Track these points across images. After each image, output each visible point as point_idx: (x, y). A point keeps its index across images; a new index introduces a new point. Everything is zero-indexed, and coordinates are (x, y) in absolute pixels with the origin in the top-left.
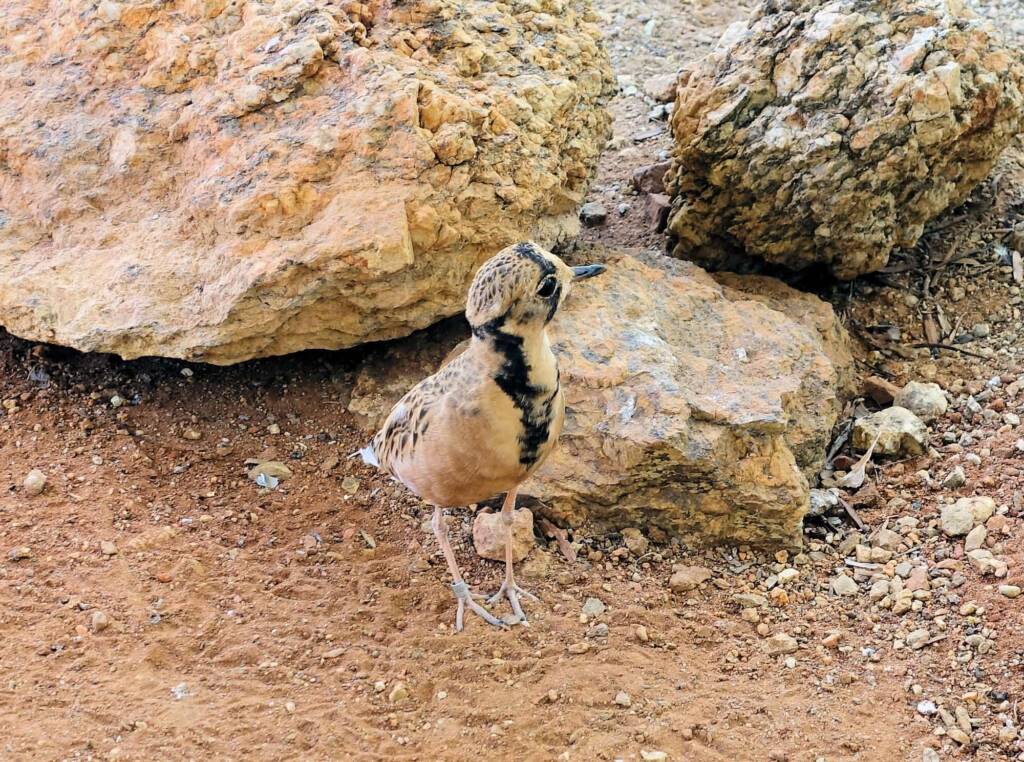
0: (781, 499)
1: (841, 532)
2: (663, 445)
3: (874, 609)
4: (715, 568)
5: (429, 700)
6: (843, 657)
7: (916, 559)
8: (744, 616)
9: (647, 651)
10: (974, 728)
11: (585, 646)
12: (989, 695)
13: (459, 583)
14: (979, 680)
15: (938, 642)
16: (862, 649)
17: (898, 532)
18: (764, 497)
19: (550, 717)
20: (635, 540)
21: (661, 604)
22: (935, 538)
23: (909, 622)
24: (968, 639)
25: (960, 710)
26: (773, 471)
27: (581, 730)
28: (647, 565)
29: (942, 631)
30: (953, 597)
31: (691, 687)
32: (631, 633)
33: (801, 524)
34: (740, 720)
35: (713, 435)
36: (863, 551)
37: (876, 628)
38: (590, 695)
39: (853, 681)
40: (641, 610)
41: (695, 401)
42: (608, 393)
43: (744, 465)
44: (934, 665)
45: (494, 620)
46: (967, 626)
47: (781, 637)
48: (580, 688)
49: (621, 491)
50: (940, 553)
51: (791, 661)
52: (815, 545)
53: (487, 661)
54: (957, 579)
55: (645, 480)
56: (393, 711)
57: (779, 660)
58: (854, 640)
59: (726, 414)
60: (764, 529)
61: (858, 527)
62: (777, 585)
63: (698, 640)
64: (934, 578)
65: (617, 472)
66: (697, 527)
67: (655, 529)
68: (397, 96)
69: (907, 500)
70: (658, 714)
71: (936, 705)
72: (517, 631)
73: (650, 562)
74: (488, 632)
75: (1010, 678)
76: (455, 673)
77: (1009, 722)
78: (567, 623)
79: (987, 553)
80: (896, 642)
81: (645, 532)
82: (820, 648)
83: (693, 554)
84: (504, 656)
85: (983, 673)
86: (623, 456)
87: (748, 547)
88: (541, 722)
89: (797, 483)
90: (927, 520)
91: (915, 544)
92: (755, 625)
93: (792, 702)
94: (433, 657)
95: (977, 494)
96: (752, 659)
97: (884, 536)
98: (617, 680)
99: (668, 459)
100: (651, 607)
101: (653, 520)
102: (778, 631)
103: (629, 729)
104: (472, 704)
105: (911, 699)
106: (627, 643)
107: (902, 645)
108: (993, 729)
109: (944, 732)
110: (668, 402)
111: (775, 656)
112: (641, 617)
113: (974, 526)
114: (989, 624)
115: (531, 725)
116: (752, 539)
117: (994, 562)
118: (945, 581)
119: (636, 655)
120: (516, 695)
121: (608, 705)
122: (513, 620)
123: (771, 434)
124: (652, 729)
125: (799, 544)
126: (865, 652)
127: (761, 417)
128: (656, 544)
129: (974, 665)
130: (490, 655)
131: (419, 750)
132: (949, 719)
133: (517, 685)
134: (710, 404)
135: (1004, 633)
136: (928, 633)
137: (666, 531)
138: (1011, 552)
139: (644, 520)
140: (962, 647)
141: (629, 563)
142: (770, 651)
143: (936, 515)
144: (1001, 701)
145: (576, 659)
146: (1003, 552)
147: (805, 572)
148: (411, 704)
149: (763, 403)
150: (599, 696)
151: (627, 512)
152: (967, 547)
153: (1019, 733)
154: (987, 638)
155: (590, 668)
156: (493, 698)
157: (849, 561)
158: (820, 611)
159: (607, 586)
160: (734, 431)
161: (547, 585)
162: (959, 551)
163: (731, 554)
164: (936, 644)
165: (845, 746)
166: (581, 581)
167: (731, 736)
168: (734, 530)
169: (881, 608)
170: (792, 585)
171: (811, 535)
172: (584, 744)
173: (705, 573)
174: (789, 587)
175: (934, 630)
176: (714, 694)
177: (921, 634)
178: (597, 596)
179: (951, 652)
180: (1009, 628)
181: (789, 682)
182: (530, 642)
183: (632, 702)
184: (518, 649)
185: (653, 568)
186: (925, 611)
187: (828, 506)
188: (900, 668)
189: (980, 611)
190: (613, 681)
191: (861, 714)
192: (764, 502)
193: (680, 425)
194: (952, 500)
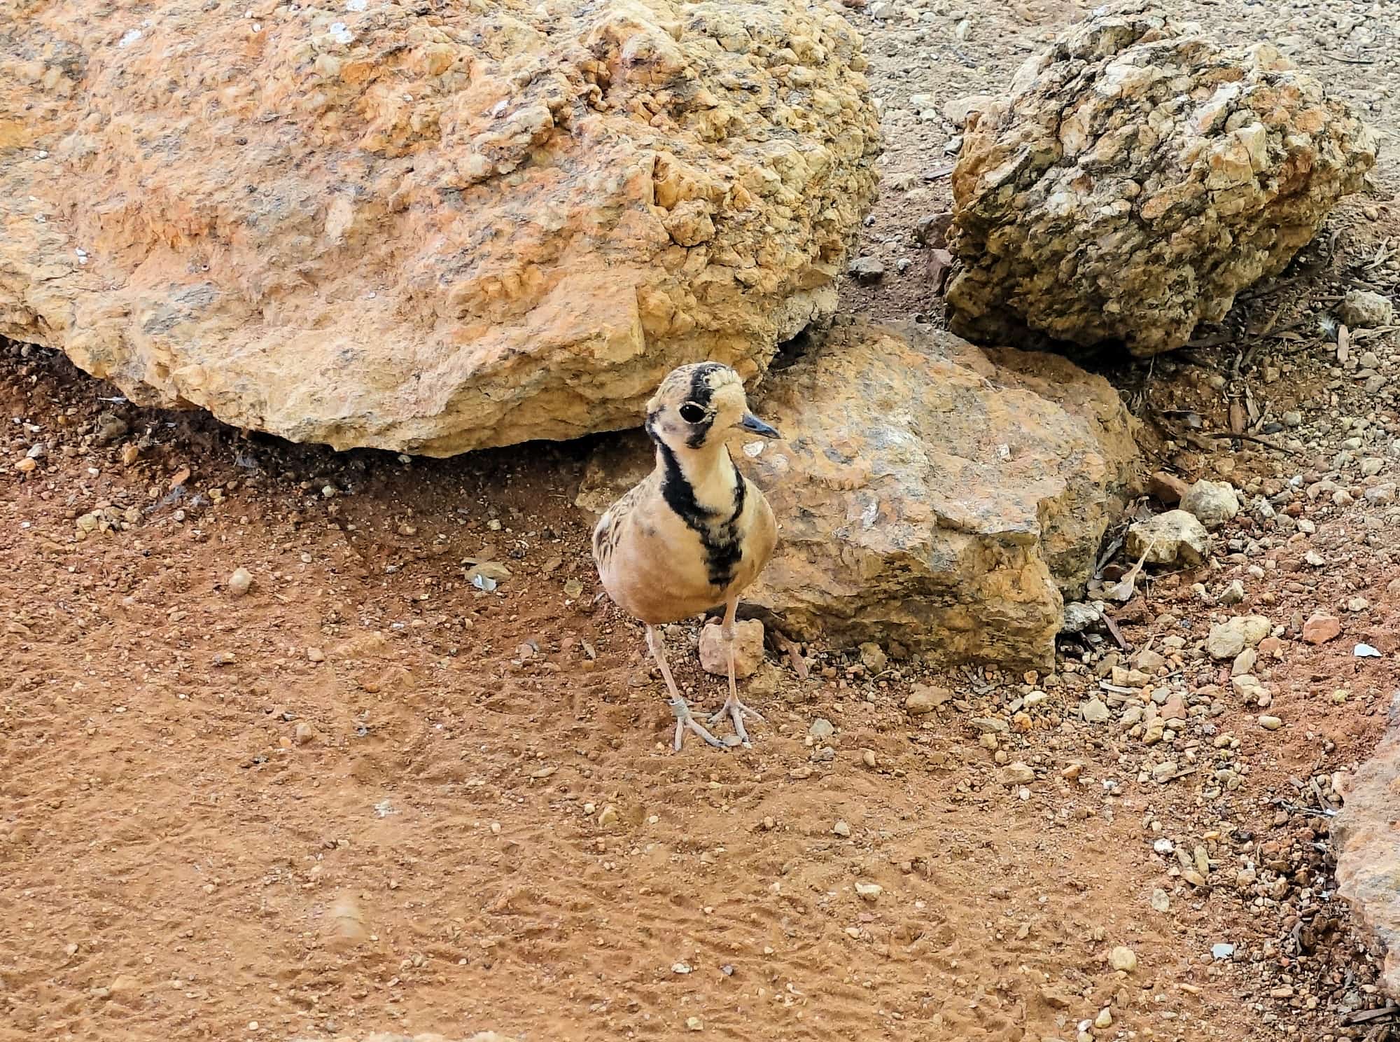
0: (1029, 616)
1: (1100, 650)
2: (903, 556)
3: (1124, 737)
4: (958, 689)
5: (639, 825)
6: (1084, 789)
7: (1177, 683)
8: (982, 743)
9: (873, 777)
10: (1211, 870)
11: (808, 771)
12: (1233, 834)
13: (679, 701)
14: (1224, 819)
15: (1186, 776)
16: (1104, 781)
17: (1160, 653)
18: (1012, 614)
19: (764, 846)
20: (873, 655)
21: (894, 726)
22: (1200, 661)
23: (1159, 753)
24: (1218, 774)
25: (1199, 850)
26: (1023, 585)
27: (795, 860)
28: (883, 684)
29: (1192, 764)
30: (1210, 727)
31: (915, 816)
32: (858, 758)
33: (1053, 643)
34: (964, 854)
35: (960, 544)
36: (1119, 674)
37: (1123, 758)
38: (809, 823)
39: (1089, 815)
40: (871, 733)
41: (942, 507)
42: (849, 497)
43: (992, 578)
44: (1178, 801)
45: (714, 740)
46: (1218, 760)
47: (1018, 766)
48: (798, 815)
49: (860, 603)
50: (1203, 678)
51: (1025, 793)
52: (1069, 666)
53: (702, 785)
54: (1217, 707)
55: (885, 591)
56: (601, 835)
57: (1013, 791)
58: (1099, 771)
59: (975, 523)
60: (1013, 647)
61: (1119, 646)
62: (1022, 708)
63: (930, 767)
64: (1192, 705)
65: (856, 583)
66: (940, 644)
67: (895, 645)
68: (629, 173)
69: (1177, 616)
70: (878, 846)
71: (1174, 844)
72: (737, 753)
73: (888, 680)
74: (708, 753)
75: (1258, 817)
76: (669, 797)
77: (1251, 864)
78: (790, 747)
79: (1254, 679)
80: (1141, 774)
81: (885, 648)
82: (1058, 779)
83: (935, 672)
84: (722, 779)
85: (1229, 812)
86: (863, 565)
87: (995, 667)
88: (754, 851)
89: (1049, 599)
90: (1194, 640)
91: (1178, 667)
92: (992, 752)
93: (1020, 836)
94: (646, 778)
95: (1255, 612)
96: (985, 789)
97: (1145, 657)
98: (838, 807)
99: (910, 570)
100: (883, 730)
101: (894, 635)
102: (1017, 759)
103: (846, 860)
104: (683, 830)
105: (1149, 836)
106: (853, 769)
107: (1146, 778)
108: (1231, 872)
109: (1178, 873)
110: (912, 508)
111: (1009, 787)
112: (871, 741)
113: (1244, 648)
114: (1243, 758)
115: (743, 854)
116: (999, 657)
117: (1258, 690)
118: (1203, 709)
119: (862, 782)
120: (730, 821)
121: (827, 834)
122: (734, 741)
123: (1023, 545)
124: (870, 861)
125: (1051, 664)
126: (1106, 784)
127: (1012, 526)
128: (896, 661)
129: (1221, 801)
130: (707, 778)
131: (626, 876)
132: (1186, 859)
133: (732, 811)
134: (958, 511)
135: (1258, 769)
136: (1175, 766)
137: (907, 646)
138: (1278, 679)
139: (884, 634)
140: (1210, 782)
141: (865, 681)
142: (1004, 781)
143: (1204, 634)
144: (1245, 841)
145: (798, 784)
146: (1272, 679)
147: (1055, 695)
148: (620, 826)
149: (1016, 511)
150: (817, 825)
151: (865, 626)
152: (1234, 672)
153: (1258, 876)
154: (1239, 773)
155: (810, 794)
156: (705, 824)
157: (1103, 685)
158: (1065, 739)
159: (839, 707)
160: (983, 541)
161: (774, 703)
162: (1224, 675)
163: (977, 673)
164: (1183, 779)
165: (1071, 885)
166: (812, 700)
167: (952, 871)
168: (980, 647)
169: (1130, 737)
170: (1037, 710)
171: (1068, 654)
172: (797, 874)
173: (945, 694)
174: (1034, 711)
175: (1183, 763)
176: (940, 825)
177: (1169, 767)
178: (827, 717)
179: (1198, 787)
180: (1263, 763)
181: (1021, 815)
182: (750, 765)
183: (852, 832)
184: (737, 772)
185: (891, 687)
186: (1177, 742)
187: (1087, 622)
188: (1141, 802)
189: (1235, 743)
190: (834, 809)
191: (1093, 851)
192: (1012, 619)
193: (924, 533)
194: (1225, 618)
